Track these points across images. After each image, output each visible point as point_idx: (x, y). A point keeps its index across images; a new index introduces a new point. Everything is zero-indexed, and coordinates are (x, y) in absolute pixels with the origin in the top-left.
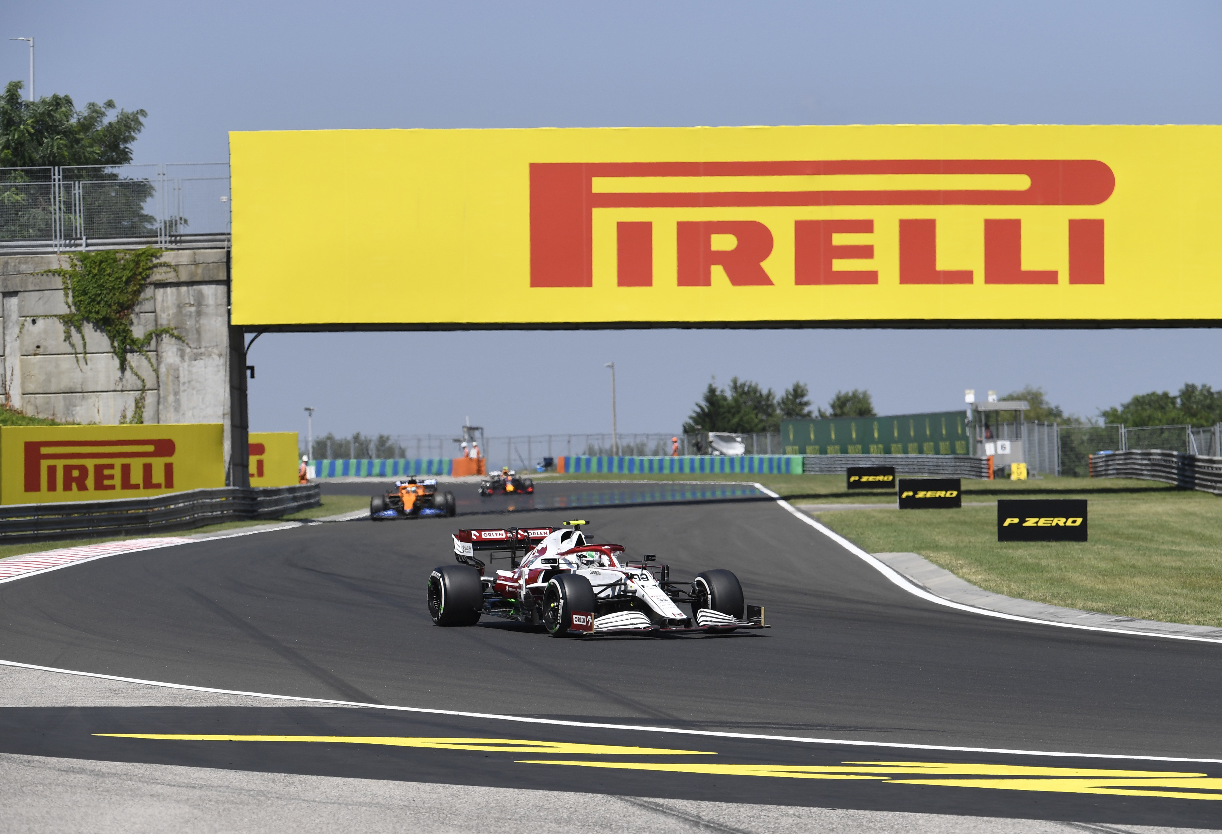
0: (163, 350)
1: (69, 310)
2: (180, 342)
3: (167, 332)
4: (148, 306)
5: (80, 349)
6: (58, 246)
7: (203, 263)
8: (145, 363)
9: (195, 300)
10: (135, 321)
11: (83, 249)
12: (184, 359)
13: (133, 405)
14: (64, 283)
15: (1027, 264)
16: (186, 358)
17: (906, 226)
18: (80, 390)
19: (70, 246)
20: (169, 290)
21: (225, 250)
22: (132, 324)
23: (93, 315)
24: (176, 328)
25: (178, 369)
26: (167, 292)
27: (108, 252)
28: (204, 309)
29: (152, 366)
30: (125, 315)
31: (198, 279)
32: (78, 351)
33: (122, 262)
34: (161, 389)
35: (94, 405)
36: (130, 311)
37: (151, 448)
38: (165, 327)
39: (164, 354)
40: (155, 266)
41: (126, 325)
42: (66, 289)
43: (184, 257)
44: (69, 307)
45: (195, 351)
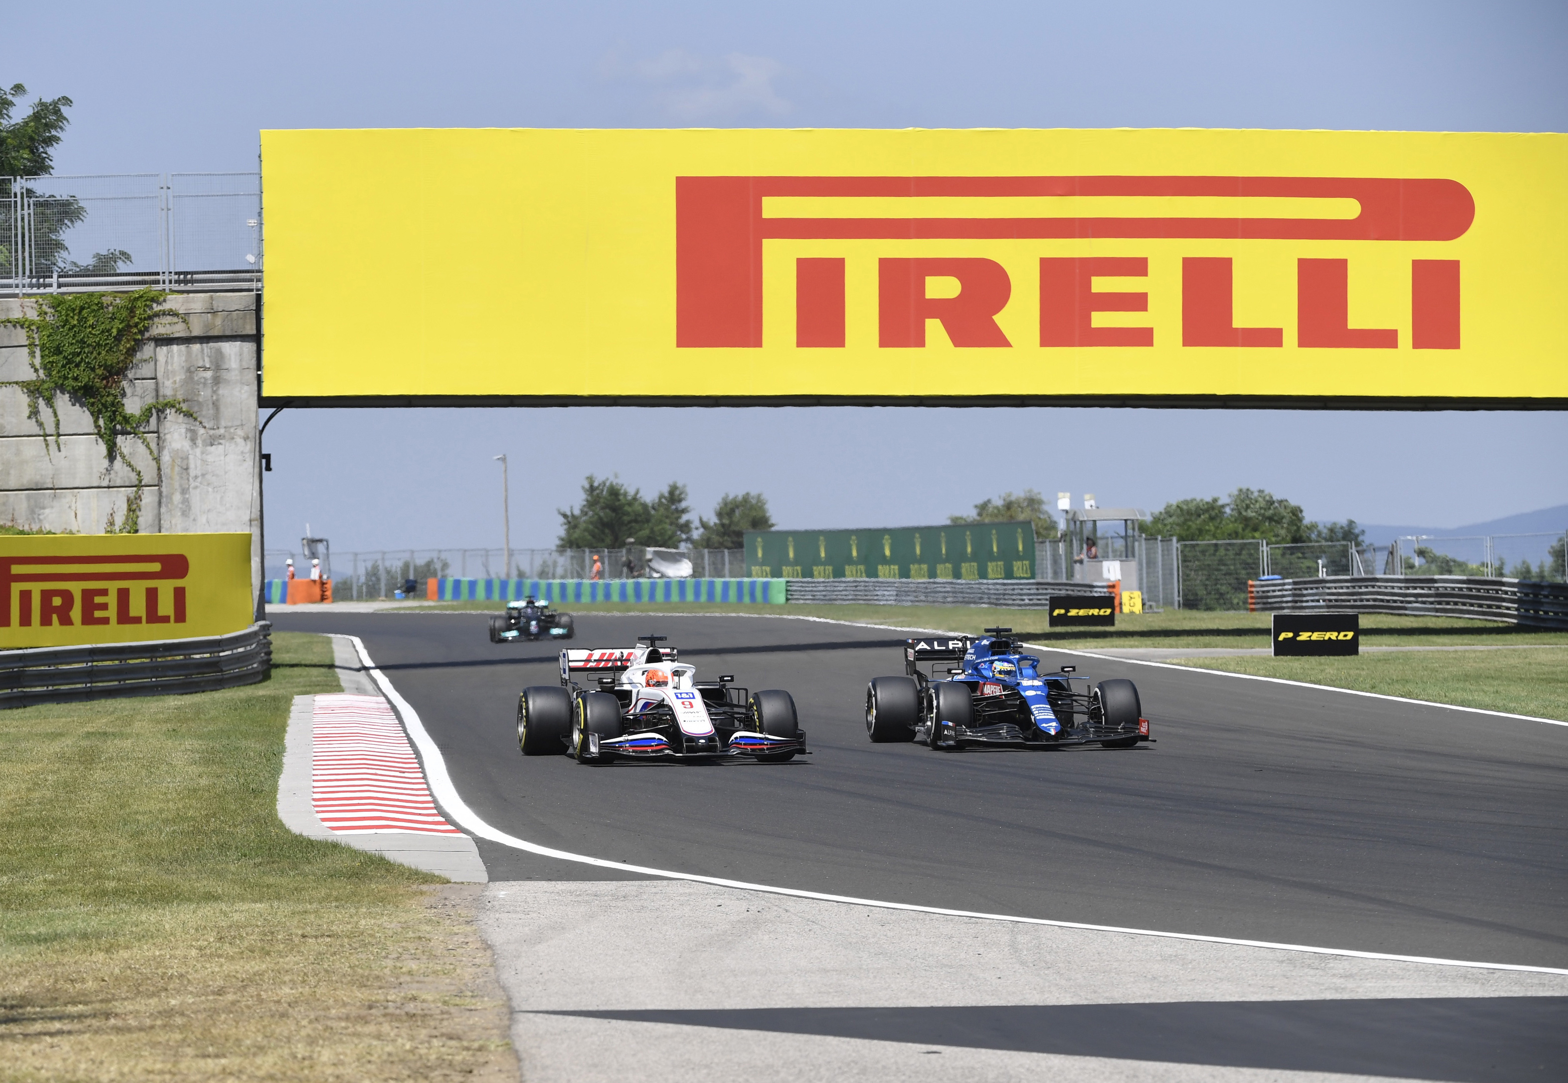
0: (166, 431)
1: (35, 374)
2: (191, 420)
3: (173, 406)
4: (146, 370)
5: (50, 428)
6: (21, 286)
7: (223, 311)
8: (141, 448)
9: (211, 362)
10: (128, 391)
11: (54, 290)
12: (195, 444)
13: (125, 506)
14: (29, 337)
15: (1356, 321)
16: (199, 442)
17: (1190, 266)
18: (50, 486)
19: (39, 286)
20: (175, 348)
21: (255, 292)
22: (124, 395)
23: (71, 382)
24: (184, 401)
25: (187, 458)
26: (172, 351)
27: (91, 294)
28: (224, 375)
29: (151, 453)
30: (115, 382)
31: (216, 332)
32: (48, 432)
33: (111, 308)
34: (164, 484)
35: (70, 507)
36: (121, 377)
37: (156, 567)
38: (170, 399)
39: (168, 436)
40: (157, 315)
41: (116, 396)
42: (32, 345)
43: (197, 302)
44: (36, 371)
45: (212, 432)
